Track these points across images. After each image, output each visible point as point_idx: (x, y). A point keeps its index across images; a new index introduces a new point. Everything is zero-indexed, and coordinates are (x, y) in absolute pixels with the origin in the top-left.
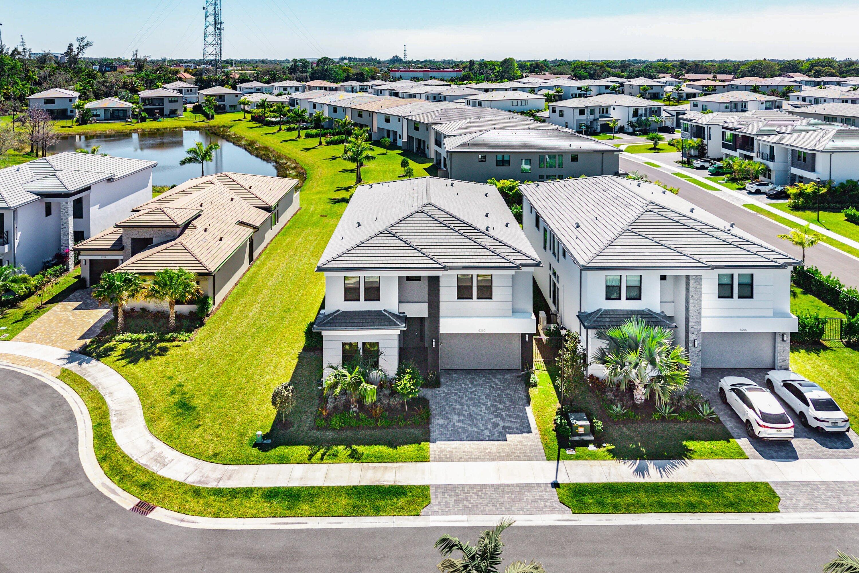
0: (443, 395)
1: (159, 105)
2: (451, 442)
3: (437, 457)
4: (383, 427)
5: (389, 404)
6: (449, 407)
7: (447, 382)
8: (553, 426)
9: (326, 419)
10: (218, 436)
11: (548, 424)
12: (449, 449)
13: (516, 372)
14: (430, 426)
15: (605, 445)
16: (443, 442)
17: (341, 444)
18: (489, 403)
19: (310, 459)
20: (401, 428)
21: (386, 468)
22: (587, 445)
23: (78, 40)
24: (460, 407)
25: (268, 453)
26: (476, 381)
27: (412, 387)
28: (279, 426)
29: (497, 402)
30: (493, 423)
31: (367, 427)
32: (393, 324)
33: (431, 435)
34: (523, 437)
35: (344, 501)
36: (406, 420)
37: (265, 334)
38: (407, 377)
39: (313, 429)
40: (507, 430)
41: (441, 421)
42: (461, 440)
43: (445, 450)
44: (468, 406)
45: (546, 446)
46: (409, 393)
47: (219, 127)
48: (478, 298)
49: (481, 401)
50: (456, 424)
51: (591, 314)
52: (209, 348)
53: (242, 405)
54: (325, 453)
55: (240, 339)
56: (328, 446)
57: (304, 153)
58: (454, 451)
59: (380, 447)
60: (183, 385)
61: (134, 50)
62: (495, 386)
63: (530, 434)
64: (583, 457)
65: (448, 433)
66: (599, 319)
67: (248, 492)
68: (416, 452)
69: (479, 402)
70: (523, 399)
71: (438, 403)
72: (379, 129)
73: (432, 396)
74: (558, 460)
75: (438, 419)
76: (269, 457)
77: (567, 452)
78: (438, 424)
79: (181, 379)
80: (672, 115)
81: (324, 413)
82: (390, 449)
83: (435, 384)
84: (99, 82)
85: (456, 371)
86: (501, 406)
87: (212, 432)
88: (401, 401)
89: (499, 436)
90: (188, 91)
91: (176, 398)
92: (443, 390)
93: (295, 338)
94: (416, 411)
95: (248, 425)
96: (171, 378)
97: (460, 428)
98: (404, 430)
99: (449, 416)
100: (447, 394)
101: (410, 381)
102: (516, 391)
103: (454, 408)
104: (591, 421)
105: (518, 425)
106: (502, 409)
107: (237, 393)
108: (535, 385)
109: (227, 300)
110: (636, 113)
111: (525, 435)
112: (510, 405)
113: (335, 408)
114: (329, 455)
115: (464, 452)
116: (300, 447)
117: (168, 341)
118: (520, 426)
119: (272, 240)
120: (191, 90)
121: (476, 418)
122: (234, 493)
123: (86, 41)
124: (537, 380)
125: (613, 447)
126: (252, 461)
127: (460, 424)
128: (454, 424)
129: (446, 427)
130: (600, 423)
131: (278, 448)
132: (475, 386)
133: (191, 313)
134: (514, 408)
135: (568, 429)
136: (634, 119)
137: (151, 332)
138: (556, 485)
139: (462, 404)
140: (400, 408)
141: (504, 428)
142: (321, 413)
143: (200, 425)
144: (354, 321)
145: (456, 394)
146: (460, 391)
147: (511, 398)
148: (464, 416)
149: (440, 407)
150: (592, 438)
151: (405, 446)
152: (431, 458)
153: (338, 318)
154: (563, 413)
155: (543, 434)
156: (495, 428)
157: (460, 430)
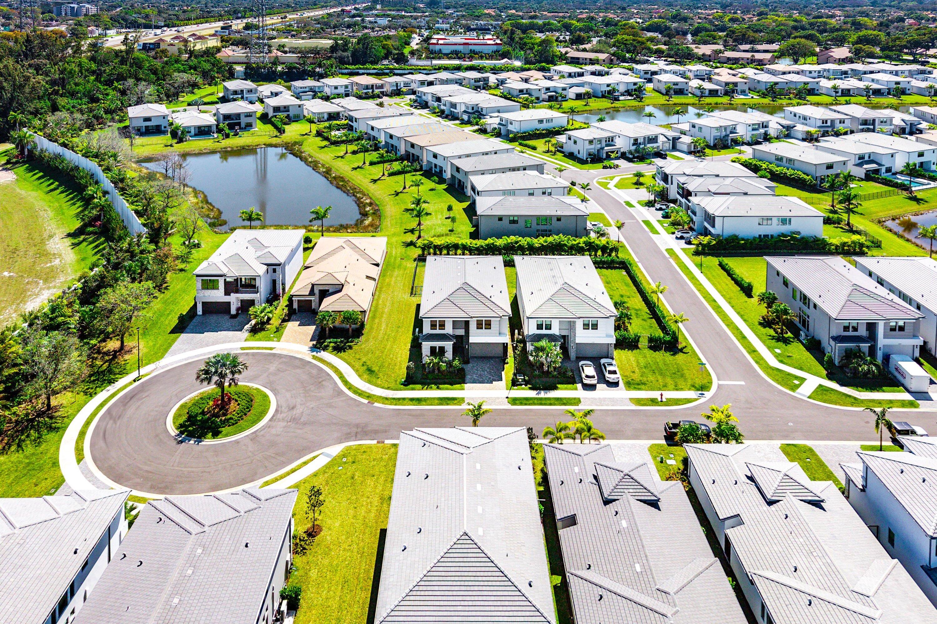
0: (470, 367)
1: (237, 119)
2: (474, 384)
3: (468, 389)
4: (447, 379)
5: (450, 370)
6: (473, 371)
7: (472, 361)
8: (511, 378)
9: (427, 375)
10: (387, 381)
11: (509, 378)
13: (501, 358)
14: (465, 378)
15: (528, 385)
16: (470, 384)
17: (433, 384)
18: (488, 370)
19: (422, 389)
20: (454, 378)
21: (450, 392)
22: (522, 385)
24: (477, 372)
25: (407, 387)
26: (484, 361)
27: (458, 364)
28: (409, 377)
29: (491, 369)
31: (442, 378)
32: (450, 338)
33: (466, 381)
35: (436, 401)
36: (457, 376)
37: (392, 339)
38: (456, 360)
39: (422, 379)
43: (472, 387)
44: (480, 371)
45: (507, 385)
46: (457, 366)
48: (485, 329)
50: (475, 378)
51: (530, 335)
52: (369, 345)
53: (392, 370)
54: (428, 387)
55: (382, 341)
56: (428, 385)
57: (373, 186)
58: (474, 387)
59: (447, 385)
60: (366, 362)
62: (491, 363)
63: (502, 381)
64: (520, 389)
65: (472, 380)
66: (533, 338)
67: (404, 399)
68: (460, 387)
69: (484, 370)
70: (502, 368)
71: (469, 369)
72: (428, 161)
73: (466, 367)
74: (510, 389)
75: (468, 375)
77: (514, 387)
78: (468, 377)
79: (364, 359)
80: (669, 140)
82: (451, 386)
83: (467, 362)
85: (476, 357)
87: (384, 379)
88: (454, 369)
89: (490, 382)
91: (365, 367)
92: (470, 365)
94: (460, 373)
95: (397, 377)
96: (359, 359)
98: (456, 379)
99: (472, 373)
100: (472, 366)
101: (457, 362)
102: (499, 365)
103: (475, 371)
104: (524, 377)
105: (498, 378)
106: (492, 372)
107: (389, 365)
109: (369, 321)
110: (636, 142)
111: (500, 381)
112: (496, 370)
113: (429, 371)
115: (477, 387)
116: (418, 385)
117: (351, 342)
120: (251, 91)
121: (483, 376)
122: (399, 399)
124: (508, 361)
125: (531, 386)
126: (402, 389)
129: (471, 378)
130: (528, 378)
131: (410, 385)
132: (484, 363)
133: (356, 328)
134: (498, 372)
135: (516, 380)
136: (634, 148)
137: (342, 338)
138: (507, 398)
139: (478, 370)
140: (454, 372)
141: (493, 379)
142: (424, 373)
143: (379, 377)
144: (435, 338)
145: (476, 367)
146: (477, 365)
147: (497, 368)
148: (478, 374)
149: (469, 371)
150: (524, 383)
151: (456, 385)
152: (466, 389)
153: (428, 336)
154: (515, 374)
155: (507, 381)
156: (489, 379)
157: (476, 380)
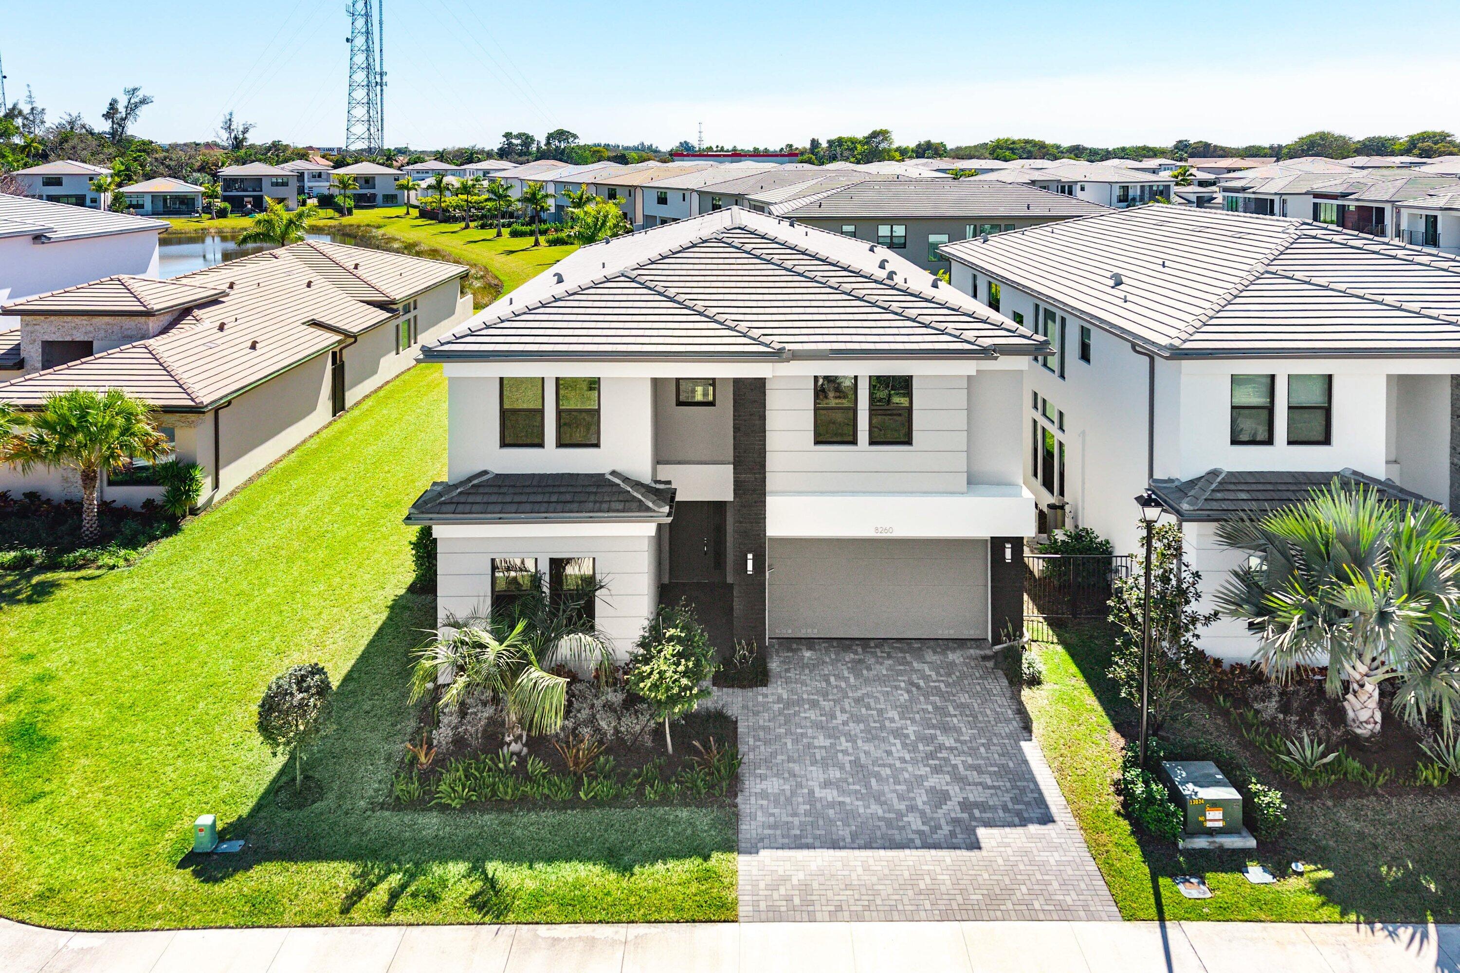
0: (776, 707)
1: (254, 191)
2: (805, 853)
3: (763, 906)
4: (596, 802)
5: (617, 731)
6: (796, 741)
7: (787, 670)
8: (1115, 802)
9: (425, 777)
10: (82, 826)
11: (1100, 795)
12: (801, 875)
13: (978, 647)
14: (739, 800)
15: (1300, 867)
16: (780, 853)
17: (457, 857)
18: (911, 730)
19: (345, 911)
20: (652, 804)
21: (591, 942)
22: (1242, 869)
23: (127, 92)
24: (827, 743)
25: (219, 889)
26: (869, 669)
27: (684, 681)
28: (282, 795)
29: (934, 727)
30: (932, 791)
31: (548, 803)
32: (635, 505)
33: (743, 827)
34: (1030, 838)
36: (666, 780)
37: (322, 554)
38: (669, 650)
39: (383, 806)
40: (977, 813)
41: (773, 785)
42: (835, 845)
43: (786, 879)
44: (851, 739)
45: (1109, 868)
46: (673, 700)
47: (359, 226)
48: (872, 443)
49: (887, 723)
50: (818, 793)
51: (1192, 483)
52: (169, 584)
53: (196, 731)
54: (404, 887)
55: (257, 563)
56: (417, 864)
57: (505, 258)
58: (815, 885)
59: (580, 866)
60: (52, 678)
61: (227, 113)
62: (922, 683)
63: (1050, 826)
64: (1239, 910)
65: (796, 821)
66: (1219, 495)
68: (694, 888)
69: (882, 728)
70: (1008, 721)
71: (764, 728)
73: (745, 707)
74: (1162, 919)
75: (763, 778)
76: (216, 903)
77: (1181, 887)
78: (764, 795)
81: (423, 759)
82: (613, 876)
84: (156, 159)
85: (810, 642)
86: (949, 742)
87: (68, 813)
88: (652, 724)
89: (953, 834)
90: (314, 177)
91: (14, 714)
92: (776, 692)
93: (396, 562)
94: (697, 752)
95: (191, 794)
96: (29, 658)
97: (832, 805)
98: (661, 811)
99: (796, 768)
100: (788, 704)
101: (678, 664)
102: (986, 696)
103: (809, 746)
104: (1240, 786)
105: (1007, 798)
106: (951, 749)
107: (196, 697)
108: (1035, 681)
109: (259, 482)
110: (1124, 195)
111: (1033, 828)
112: (973, 738)
113: (459, 742)
114: (414, 895)
115: (847, 887)
116: (325, 867)
117: (68, 569)
118: (1015, 800)
119: (397, 376)
120: (320, 175)
121: (877, 776)
123: (140, 94)
124: (1040, 666)
125: (1328, 874)
126: (155, 917)
127: (830, 795)
128: (811, 792)
129: (789, 801)
130: (1274, 796)
131: (257, 871)
132: (867, 681)
133: (149, 504)
134: (987, 746)
135: (1174, 814)
137: (31, 548)
139: (833, 734)
140: (649, 744)
141: (966, 805)
142: (415, 759)
143: (42, 795)
144: (524, 498)
145: (814, 704)
146: (825, 695)
147: (975, 717)
148: (842, 768)
149: (767, 742)
150: (1252, 843)
151: (659, 866)
152: (743, 910)
153: (481, 490)
155: (1091, 826)
156: (938, 806)
157: (831, 812)
